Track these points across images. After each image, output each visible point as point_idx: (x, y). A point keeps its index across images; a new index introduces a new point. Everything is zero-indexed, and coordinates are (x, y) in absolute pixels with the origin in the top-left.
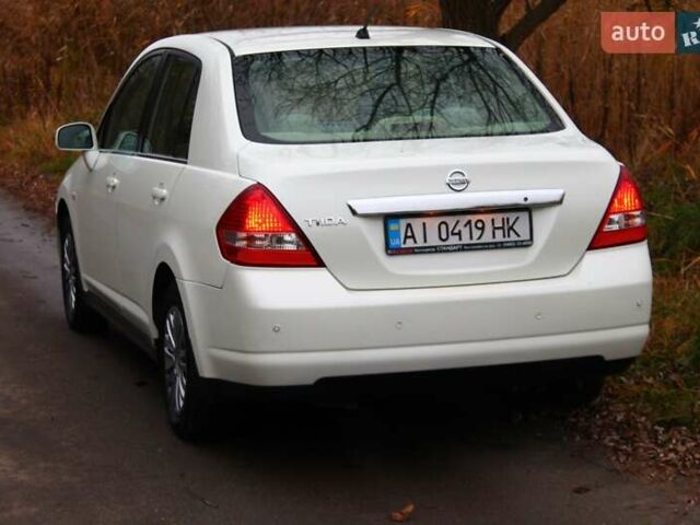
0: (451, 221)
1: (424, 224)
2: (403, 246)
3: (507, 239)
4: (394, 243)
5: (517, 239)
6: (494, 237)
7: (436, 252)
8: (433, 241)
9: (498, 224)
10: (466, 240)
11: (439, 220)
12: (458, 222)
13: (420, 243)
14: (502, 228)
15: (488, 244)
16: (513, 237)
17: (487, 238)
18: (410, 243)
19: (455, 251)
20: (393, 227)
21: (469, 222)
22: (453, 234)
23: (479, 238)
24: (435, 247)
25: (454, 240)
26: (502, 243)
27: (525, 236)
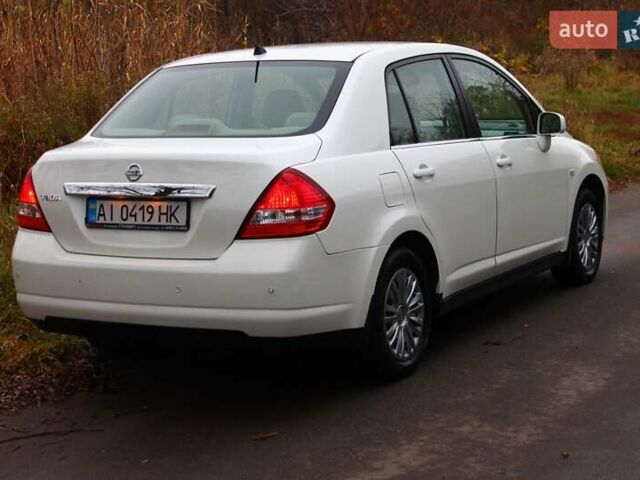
0: (130, 205)
1: (112, 206)
2: (97, 222)
3: (169, 224)
4: (92, 218)
5: (176, 224)
6: (160, 220)
7: (118, 228)
8: (117, 220)
9: (164, 211)
10: (139, 221)
11: (121, 204)
12: (135, 207)
13: (108, 221)
14: (166, 214)
15: (155, 226)
16: (174, 222)
17: (155, 221)
18: (101, 220)
19: (131, 229)
20: (92, 206)
21: (143, 207)
22: (131, 216)
23: (149, 220)
24: (117, 224)
25: (131, 220)
26: (165, 226)
27: (183, 222)
